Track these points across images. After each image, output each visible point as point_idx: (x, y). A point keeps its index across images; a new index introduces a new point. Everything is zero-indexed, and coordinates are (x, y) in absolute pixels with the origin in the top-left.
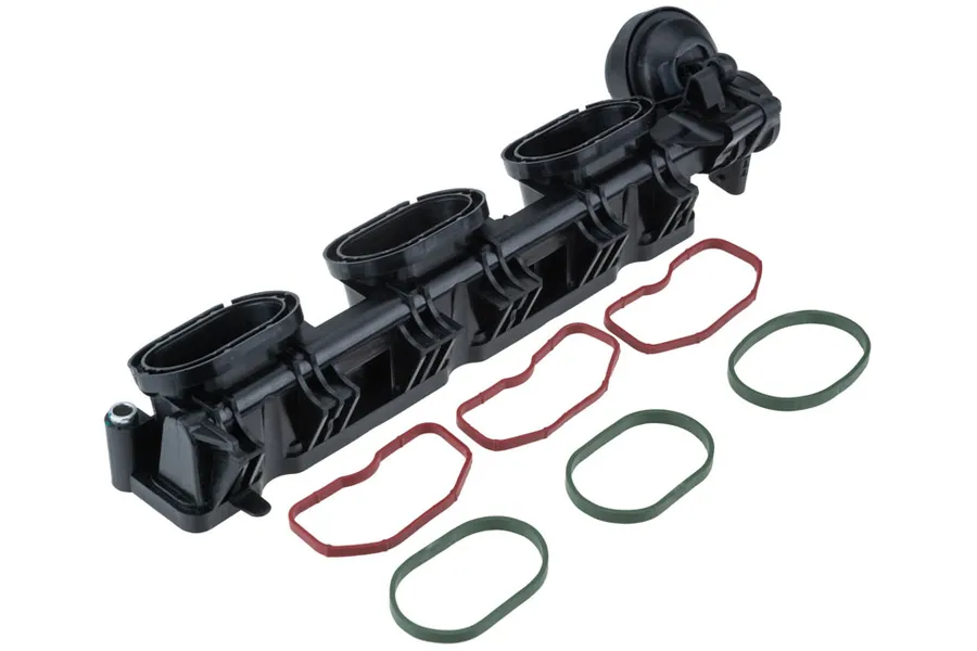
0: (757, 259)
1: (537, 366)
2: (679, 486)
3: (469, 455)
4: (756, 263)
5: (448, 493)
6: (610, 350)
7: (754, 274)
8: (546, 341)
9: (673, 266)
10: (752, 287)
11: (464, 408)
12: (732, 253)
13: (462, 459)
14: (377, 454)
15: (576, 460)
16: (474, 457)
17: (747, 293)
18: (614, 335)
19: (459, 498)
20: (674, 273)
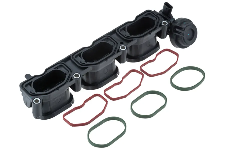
0: (177, 54)
1: (123, 80)
2: (158, 109)
3: (107, 102)
4: (177, 55)
5: (102, 111)
6: (141, 76)
7: (177, 57)
8: (126, 74)
9: (157, 56)
10: (176, 61)
11: (106, 90)
12: (171, 52)
13: (105, 103)
14: (85, 102)
15: (133, 103)
16: (108, 102)
17: (175, 62)
18: (142, 72)
19: (104, 112)
20: (157, 57)
